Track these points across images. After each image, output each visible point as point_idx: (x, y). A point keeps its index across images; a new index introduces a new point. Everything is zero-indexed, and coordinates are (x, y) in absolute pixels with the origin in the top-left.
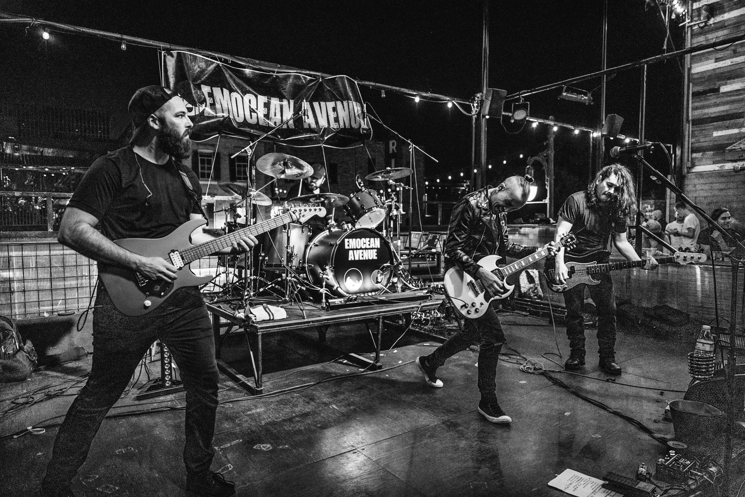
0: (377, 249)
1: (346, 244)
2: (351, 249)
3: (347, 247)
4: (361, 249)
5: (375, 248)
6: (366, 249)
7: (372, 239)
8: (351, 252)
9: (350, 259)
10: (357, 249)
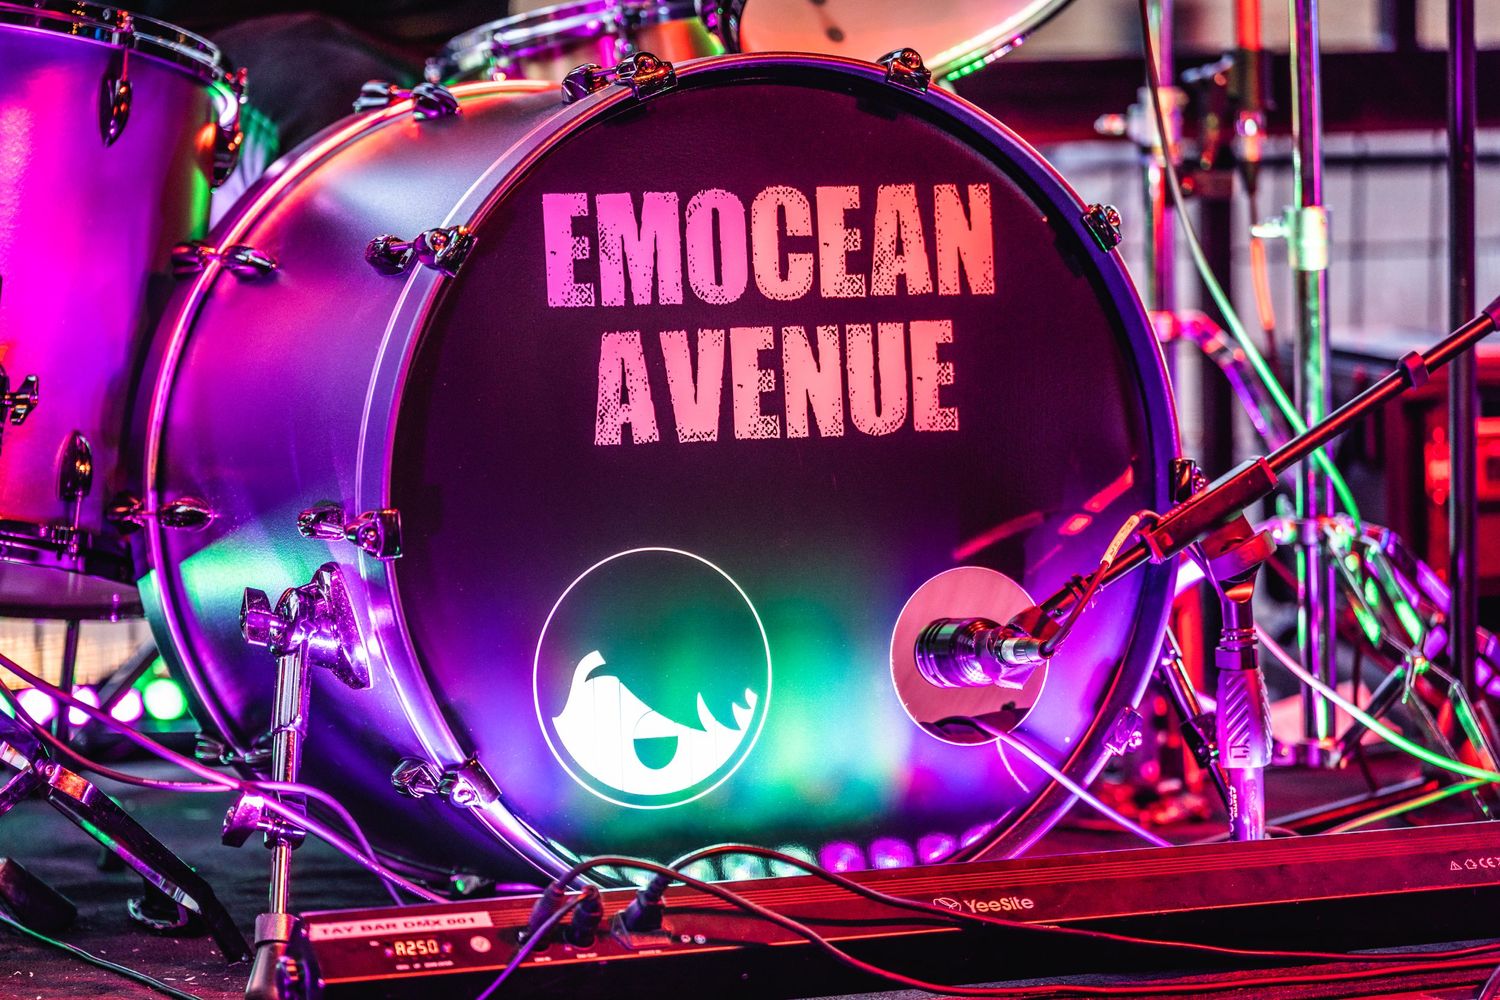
0: (959, 308)
1: (560, 249)
2: (627, 317)
3: (562, 291)
4: (754, 308)
5: (929, 306)
6: (813, 311)
7: (896, 202)
8: (619, 353)
9: (607, 434)
10: (694, 315)
